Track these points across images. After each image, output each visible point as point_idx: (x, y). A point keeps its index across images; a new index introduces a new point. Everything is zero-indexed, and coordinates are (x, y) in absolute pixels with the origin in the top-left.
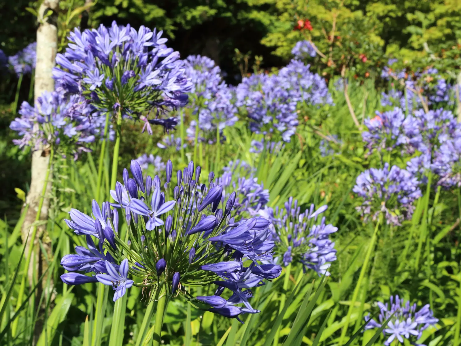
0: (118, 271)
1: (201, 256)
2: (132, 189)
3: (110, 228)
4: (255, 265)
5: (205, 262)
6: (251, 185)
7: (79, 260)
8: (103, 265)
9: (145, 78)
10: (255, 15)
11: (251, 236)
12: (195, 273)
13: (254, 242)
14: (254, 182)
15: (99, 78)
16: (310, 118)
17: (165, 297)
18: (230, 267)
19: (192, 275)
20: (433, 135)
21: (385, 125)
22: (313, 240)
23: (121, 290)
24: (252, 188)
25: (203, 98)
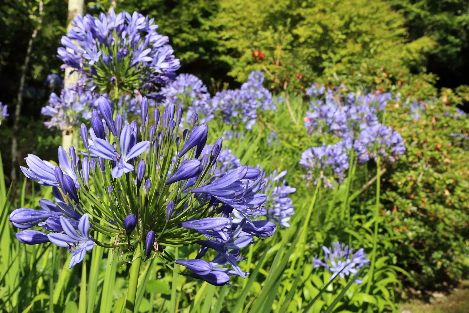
0: (76, 228)
1: (183, 211)
2: (97, 129)
3: (69, 177)
4: (247, 222)
5: (186, 218)
6: (227, 155)
7: (32, 215)
8: (58, 222)
9: (138, 56)
10: (223, 58)
11: (243, 186)
12: (175, 230)
13: (246, 194)
14: (228, 153)
15: (97, 55)
16: (263, 116)
17: (139, 259)
18: (217, 225)
19: (171, 233)
20: (356, 124)
21: (321, 116)
22: (277, 198)
23: (80, 253)
24: (227, 158)
25: (190, 97)
